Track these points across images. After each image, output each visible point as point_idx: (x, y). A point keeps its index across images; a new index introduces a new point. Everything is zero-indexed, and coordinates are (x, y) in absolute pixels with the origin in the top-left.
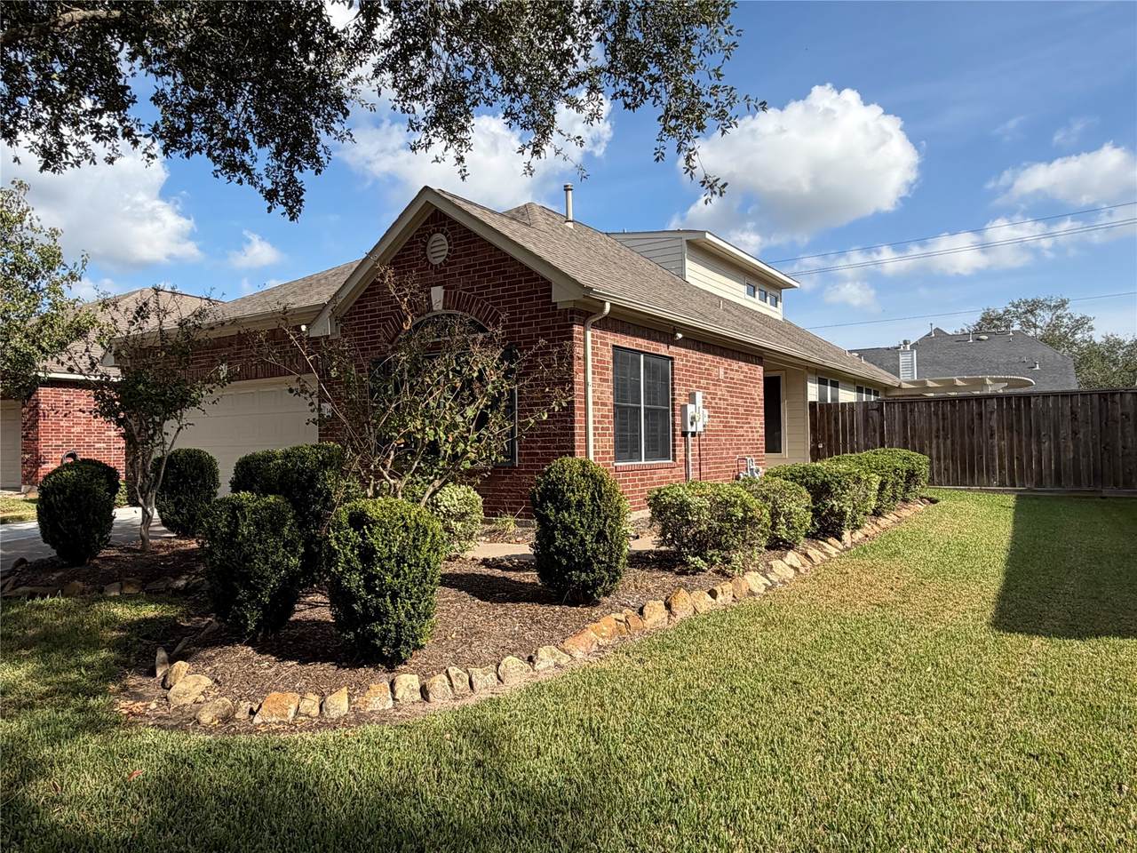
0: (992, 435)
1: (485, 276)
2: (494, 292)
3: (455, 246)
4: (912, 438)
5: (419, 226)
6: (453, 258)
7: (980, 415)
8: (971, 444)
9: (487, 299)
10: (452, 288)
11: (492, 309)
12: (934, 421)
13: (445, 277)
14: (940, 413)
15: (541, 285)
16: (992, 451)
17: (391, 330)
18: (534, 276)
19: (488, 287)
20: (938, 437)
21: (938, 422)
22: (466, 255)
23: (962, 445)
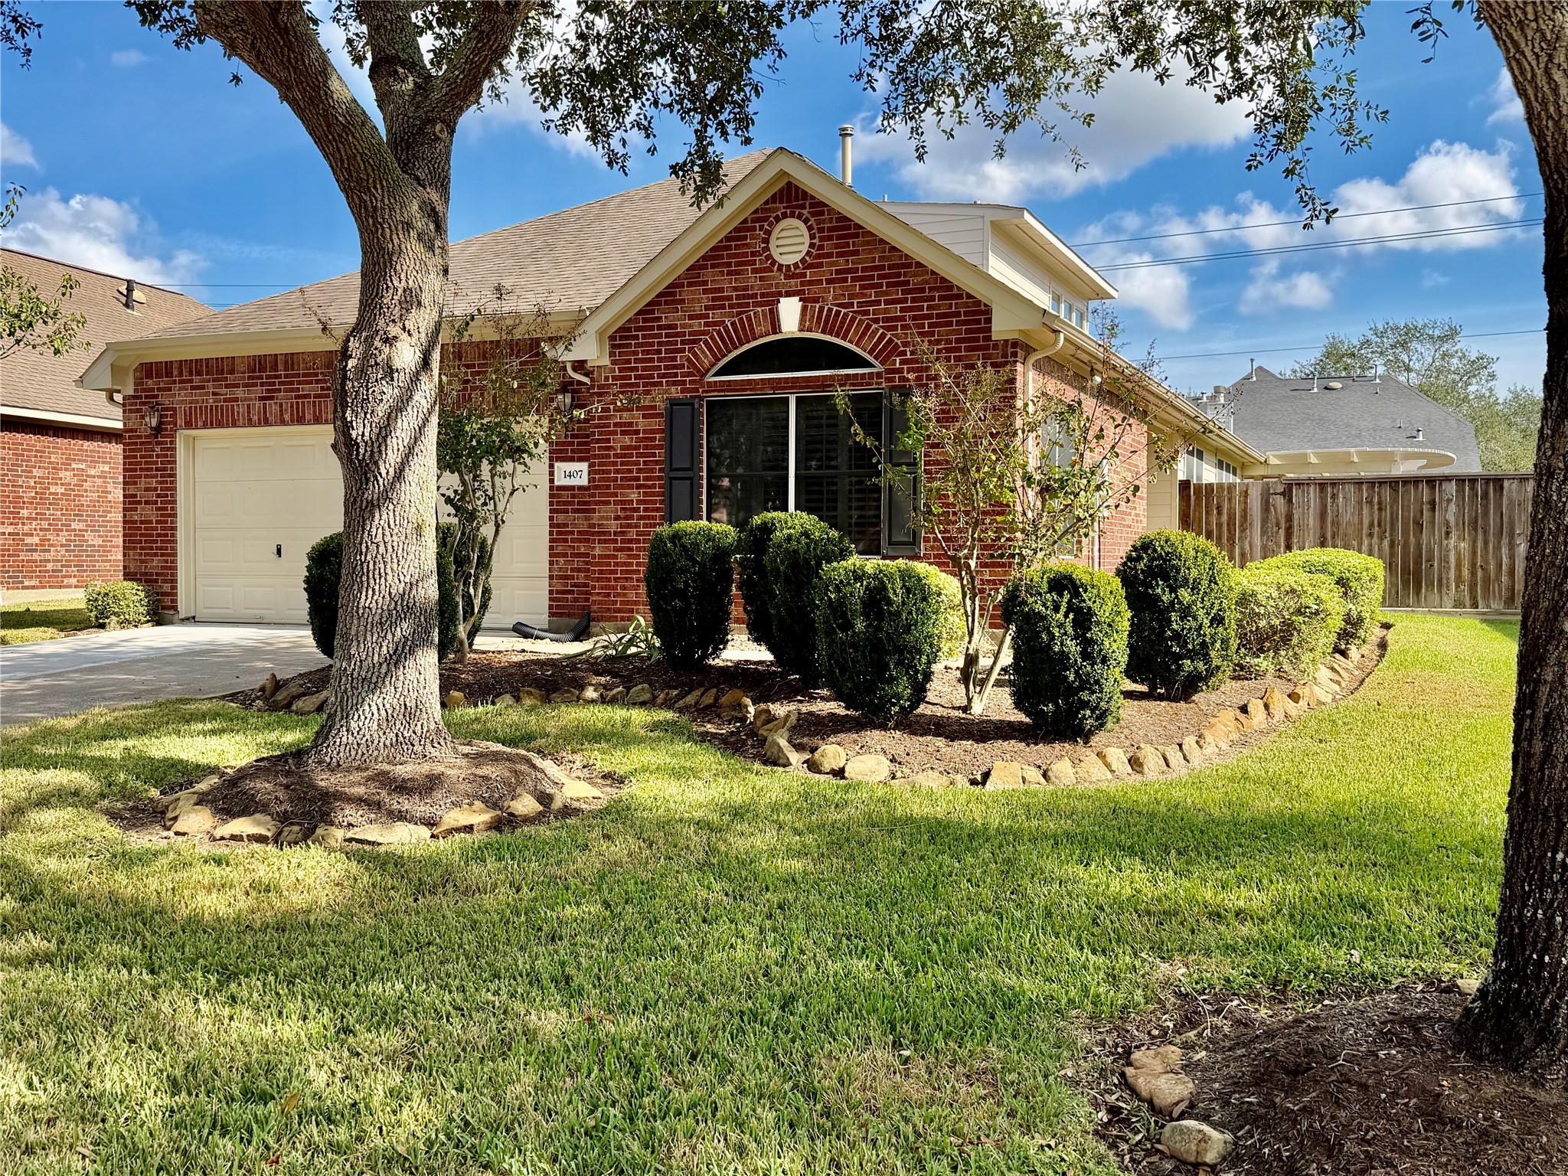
0: (1448, 533)
1: (872, 286)
2: (886, 311)
3: (821, 239)
4: (1333, 537)
5: (757, 205)
6: (818, 256)
7: (1432, 504)
8: (1419, 546)
9: (876, 321)
10: (816, 300)
11: (883, 336)
12: (1365, 511)
13: (802, 284)
14: (1376, 500)
15: (966, 305)
16: (1447, 556)
17: (706, 356)
18: (955, 291)
19: (878, 303)
20: (1371, 535)
21: (1371, 514)
22: (839, 255)
23: (1406, 546)
